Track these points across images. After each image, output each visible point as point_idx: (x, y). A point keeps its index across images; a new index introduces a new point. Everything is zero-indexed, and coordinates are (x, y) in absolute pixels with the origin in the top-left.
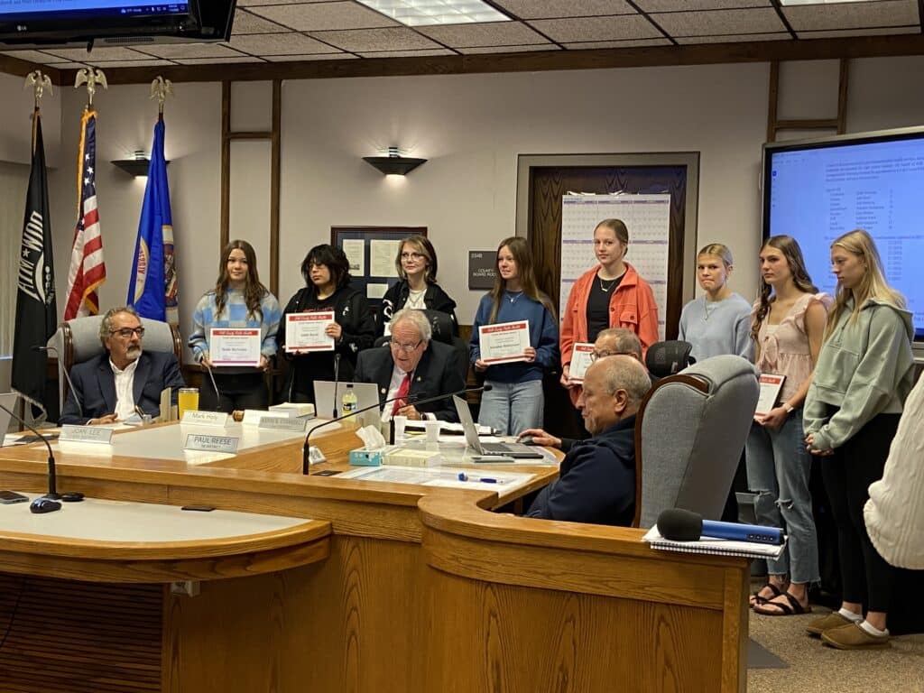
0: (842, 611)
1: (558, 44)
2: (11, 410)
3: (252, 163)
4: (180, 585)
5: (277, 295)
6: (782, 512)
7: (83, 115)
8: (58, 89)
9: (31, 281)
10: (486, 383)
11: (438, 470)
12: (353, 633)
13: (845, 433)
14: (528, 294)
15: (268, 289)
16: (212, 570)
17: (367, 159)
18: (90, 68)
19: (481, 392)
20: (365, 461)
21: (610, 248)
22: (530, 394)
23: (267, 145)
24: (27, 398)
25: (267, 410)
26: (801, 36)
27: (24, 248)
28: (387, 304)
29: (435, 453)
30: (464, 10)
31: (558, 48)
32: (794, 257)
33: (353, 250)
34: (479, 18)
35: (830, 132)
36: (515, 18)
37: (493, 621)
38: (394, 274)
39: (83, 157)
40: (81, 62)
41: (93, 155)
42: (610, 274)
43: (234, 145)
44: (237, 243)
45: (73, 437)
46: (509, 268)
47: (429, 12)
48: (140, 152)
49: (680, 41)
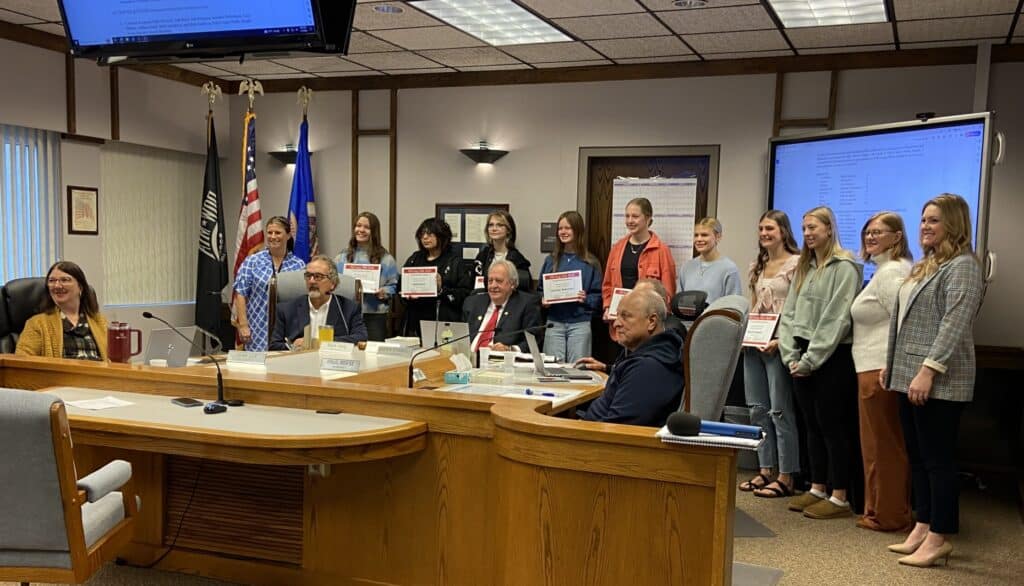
0: (812, 491)
1: (611, 60)
2: (192, 339)
3: (374, 154)
4: (316, 467)
5: (394, 256)
6: (774, 420)
7: (245, 117)
8: (227, 96)
9: (208, 244)
10: (549, 322)
11: (512, 387)
12: (444, 504)
13: (821, 357)
14: (580, 254)
15: (388, 249)
16: (338, 457)
17: (463, 151)
18: (250, 80)
19: (544, 329)
20: (457, 380)
21: (637, 221)
22: (582, 330)
23: (386, 141)
24: (207, 333)
25: (383, 341)
26: (801, 52)
27: (202, 219)
28: (477, 264)
29: (509, 375)
30: (536, 33)
31: (610, 63)
32: (786, 227)
33: (453, 220)
34: (549, 39)
35: (821, 129)
36: (576, 39)
37: (545, 495)
38: (484, 240)
39: (246, 149)
40: (244, 75)
41: (253, 148)
42: (638, 240)
43: (362, 140)
44: (364, 214)
45: (239, 360)
46: (567, 235)
47: (509, 35)
48: (288, 146)
49: (706, 57)
